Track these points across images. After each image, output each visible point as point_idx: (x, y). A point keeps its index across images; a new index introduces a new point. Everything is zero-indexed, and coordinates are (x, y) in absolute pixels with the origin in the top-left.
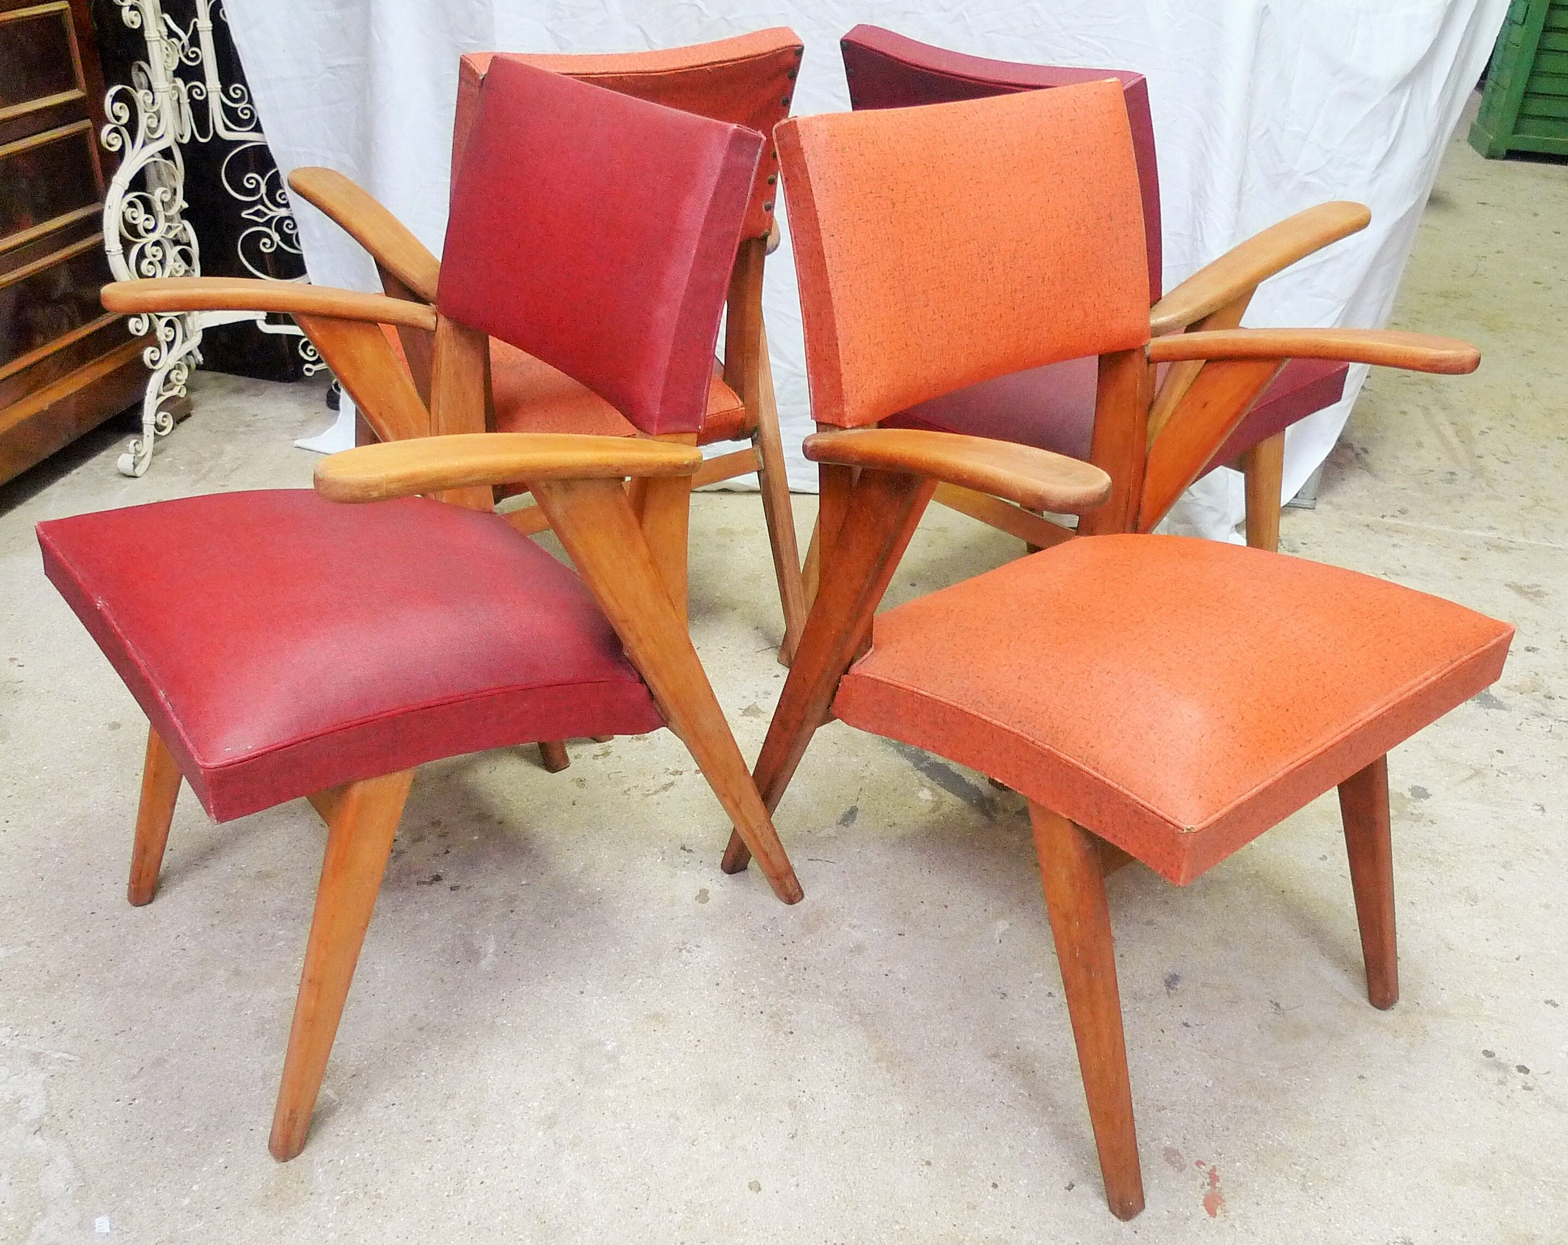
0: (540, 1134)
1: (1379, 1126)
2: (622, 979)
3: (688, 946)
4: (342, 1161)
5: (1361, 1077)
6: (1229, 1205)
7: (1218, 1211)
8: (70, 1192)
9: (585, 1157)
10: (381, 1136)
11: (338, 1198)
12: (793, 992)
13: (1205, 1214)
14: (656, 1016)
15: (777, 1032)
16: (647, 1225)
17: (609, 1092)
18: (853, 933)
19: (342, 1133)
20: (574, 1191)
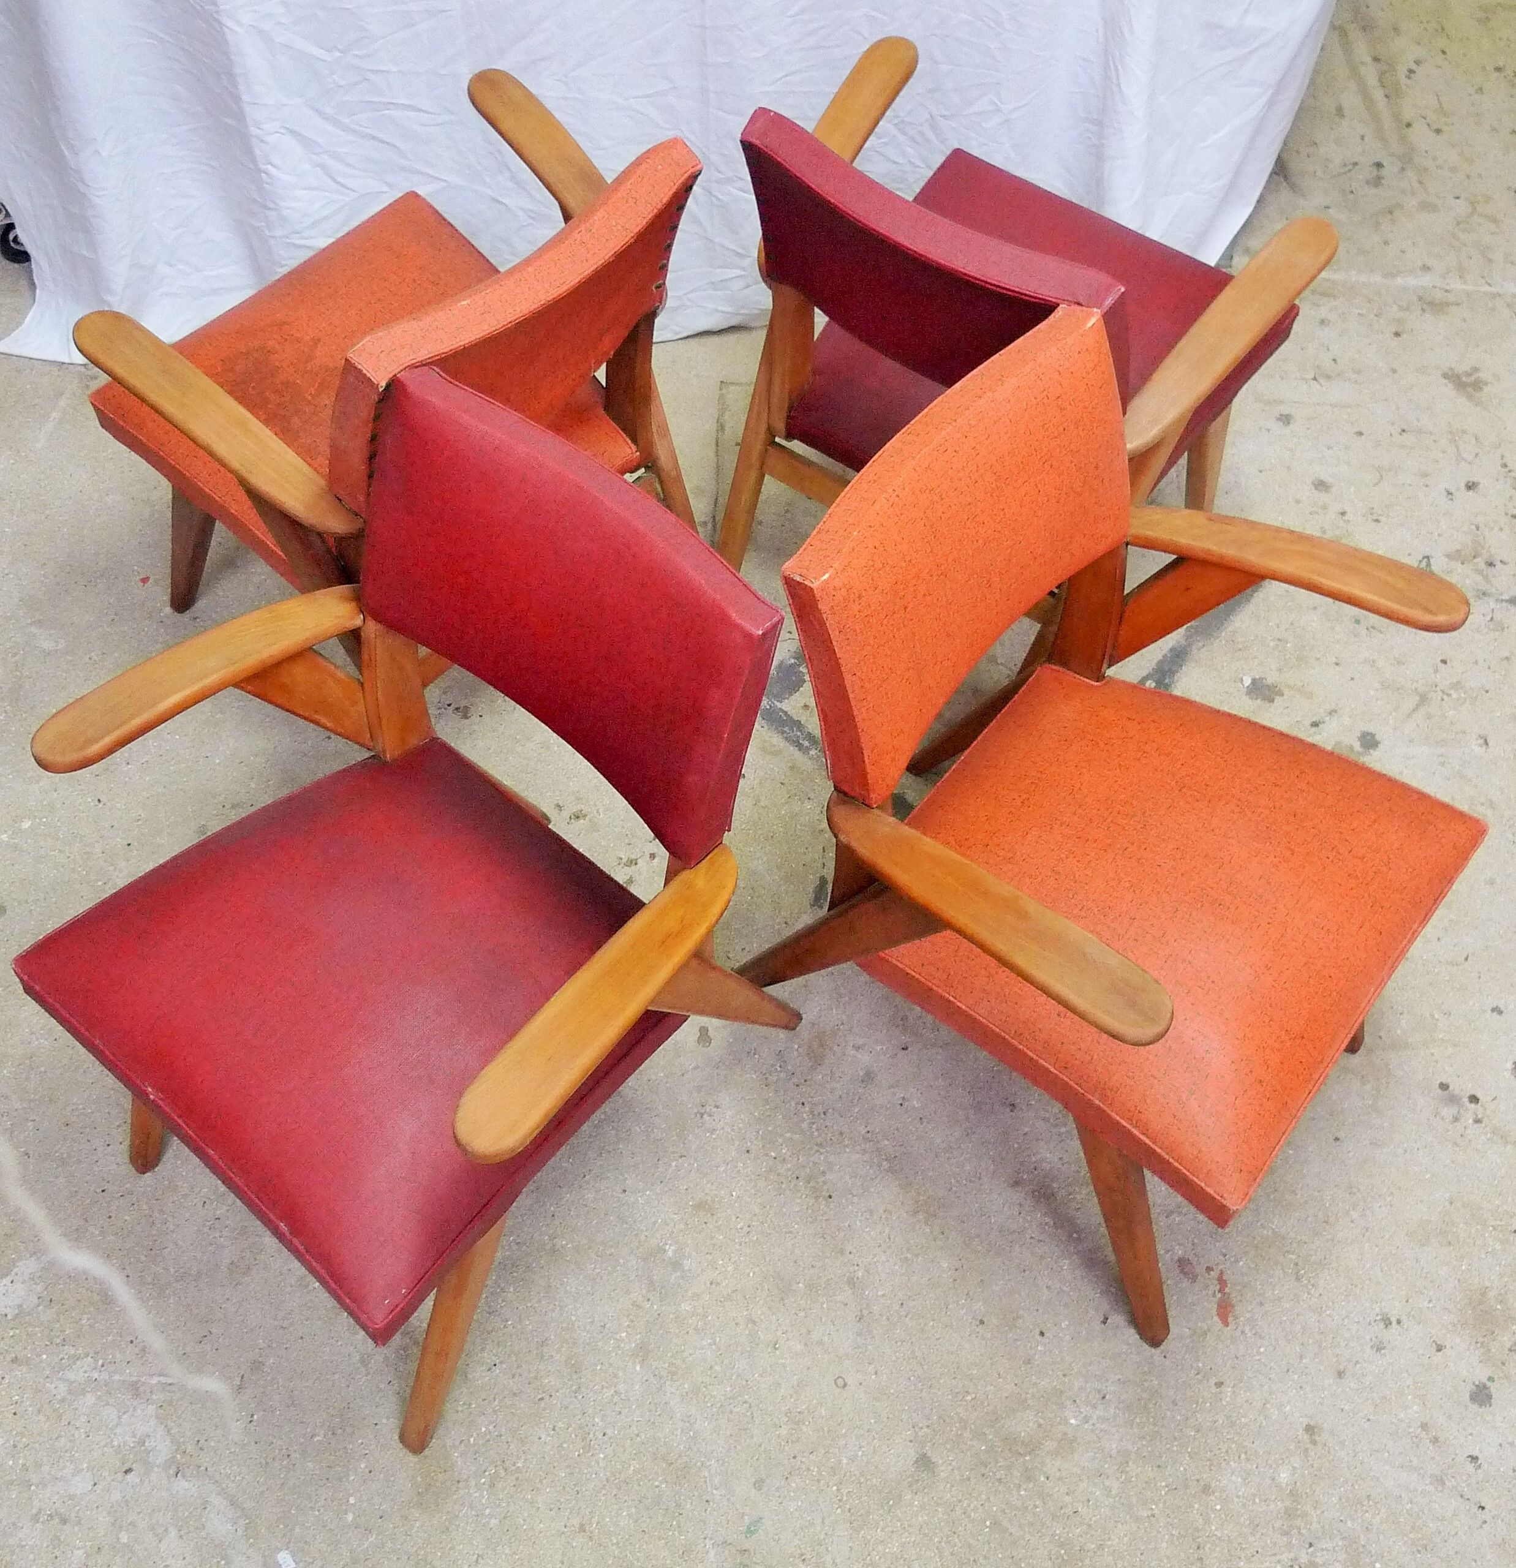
0: (638, 1368)
1: (1355, 1194)
2: (656, 1166)
3: (708, 1108)
4: (472, 1440)
5: (1337, 1139)
6: (1239, 1309)
7: (1230, 1319)
8: (240, 1532)
9: (686, 1386)
10: (496, 1403)
11: (483, 1480)
12: (820, 1145)
13: (1219, 1324)
14: (700, 1206)
15: (817, 1198)
16: (760, 1446)
17: (685, 1307)
18: (859, 1056)
19: (460, 1409)
20: (687, 1424)
